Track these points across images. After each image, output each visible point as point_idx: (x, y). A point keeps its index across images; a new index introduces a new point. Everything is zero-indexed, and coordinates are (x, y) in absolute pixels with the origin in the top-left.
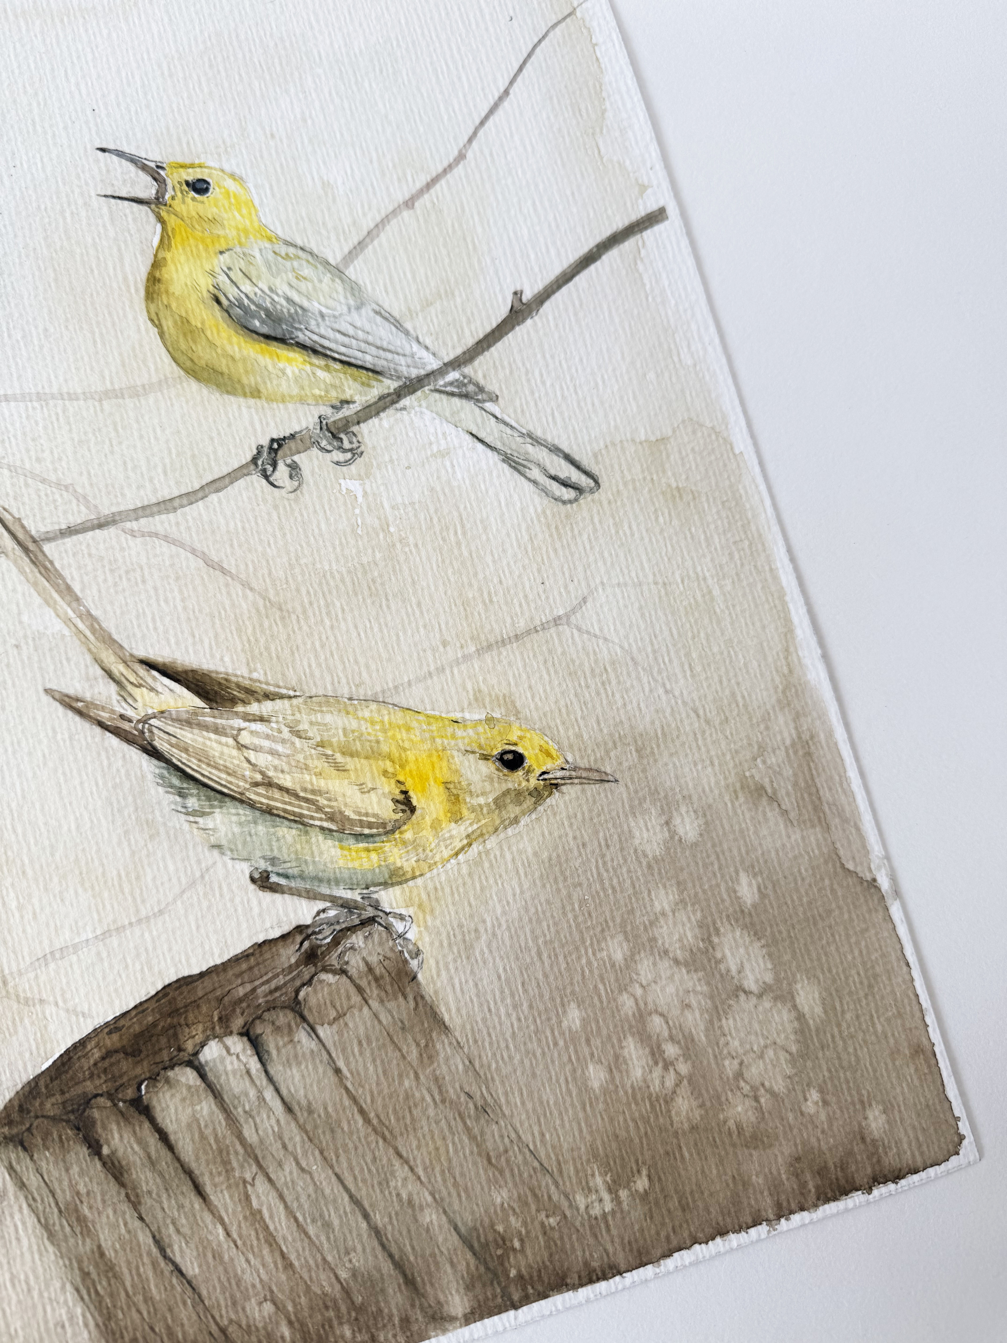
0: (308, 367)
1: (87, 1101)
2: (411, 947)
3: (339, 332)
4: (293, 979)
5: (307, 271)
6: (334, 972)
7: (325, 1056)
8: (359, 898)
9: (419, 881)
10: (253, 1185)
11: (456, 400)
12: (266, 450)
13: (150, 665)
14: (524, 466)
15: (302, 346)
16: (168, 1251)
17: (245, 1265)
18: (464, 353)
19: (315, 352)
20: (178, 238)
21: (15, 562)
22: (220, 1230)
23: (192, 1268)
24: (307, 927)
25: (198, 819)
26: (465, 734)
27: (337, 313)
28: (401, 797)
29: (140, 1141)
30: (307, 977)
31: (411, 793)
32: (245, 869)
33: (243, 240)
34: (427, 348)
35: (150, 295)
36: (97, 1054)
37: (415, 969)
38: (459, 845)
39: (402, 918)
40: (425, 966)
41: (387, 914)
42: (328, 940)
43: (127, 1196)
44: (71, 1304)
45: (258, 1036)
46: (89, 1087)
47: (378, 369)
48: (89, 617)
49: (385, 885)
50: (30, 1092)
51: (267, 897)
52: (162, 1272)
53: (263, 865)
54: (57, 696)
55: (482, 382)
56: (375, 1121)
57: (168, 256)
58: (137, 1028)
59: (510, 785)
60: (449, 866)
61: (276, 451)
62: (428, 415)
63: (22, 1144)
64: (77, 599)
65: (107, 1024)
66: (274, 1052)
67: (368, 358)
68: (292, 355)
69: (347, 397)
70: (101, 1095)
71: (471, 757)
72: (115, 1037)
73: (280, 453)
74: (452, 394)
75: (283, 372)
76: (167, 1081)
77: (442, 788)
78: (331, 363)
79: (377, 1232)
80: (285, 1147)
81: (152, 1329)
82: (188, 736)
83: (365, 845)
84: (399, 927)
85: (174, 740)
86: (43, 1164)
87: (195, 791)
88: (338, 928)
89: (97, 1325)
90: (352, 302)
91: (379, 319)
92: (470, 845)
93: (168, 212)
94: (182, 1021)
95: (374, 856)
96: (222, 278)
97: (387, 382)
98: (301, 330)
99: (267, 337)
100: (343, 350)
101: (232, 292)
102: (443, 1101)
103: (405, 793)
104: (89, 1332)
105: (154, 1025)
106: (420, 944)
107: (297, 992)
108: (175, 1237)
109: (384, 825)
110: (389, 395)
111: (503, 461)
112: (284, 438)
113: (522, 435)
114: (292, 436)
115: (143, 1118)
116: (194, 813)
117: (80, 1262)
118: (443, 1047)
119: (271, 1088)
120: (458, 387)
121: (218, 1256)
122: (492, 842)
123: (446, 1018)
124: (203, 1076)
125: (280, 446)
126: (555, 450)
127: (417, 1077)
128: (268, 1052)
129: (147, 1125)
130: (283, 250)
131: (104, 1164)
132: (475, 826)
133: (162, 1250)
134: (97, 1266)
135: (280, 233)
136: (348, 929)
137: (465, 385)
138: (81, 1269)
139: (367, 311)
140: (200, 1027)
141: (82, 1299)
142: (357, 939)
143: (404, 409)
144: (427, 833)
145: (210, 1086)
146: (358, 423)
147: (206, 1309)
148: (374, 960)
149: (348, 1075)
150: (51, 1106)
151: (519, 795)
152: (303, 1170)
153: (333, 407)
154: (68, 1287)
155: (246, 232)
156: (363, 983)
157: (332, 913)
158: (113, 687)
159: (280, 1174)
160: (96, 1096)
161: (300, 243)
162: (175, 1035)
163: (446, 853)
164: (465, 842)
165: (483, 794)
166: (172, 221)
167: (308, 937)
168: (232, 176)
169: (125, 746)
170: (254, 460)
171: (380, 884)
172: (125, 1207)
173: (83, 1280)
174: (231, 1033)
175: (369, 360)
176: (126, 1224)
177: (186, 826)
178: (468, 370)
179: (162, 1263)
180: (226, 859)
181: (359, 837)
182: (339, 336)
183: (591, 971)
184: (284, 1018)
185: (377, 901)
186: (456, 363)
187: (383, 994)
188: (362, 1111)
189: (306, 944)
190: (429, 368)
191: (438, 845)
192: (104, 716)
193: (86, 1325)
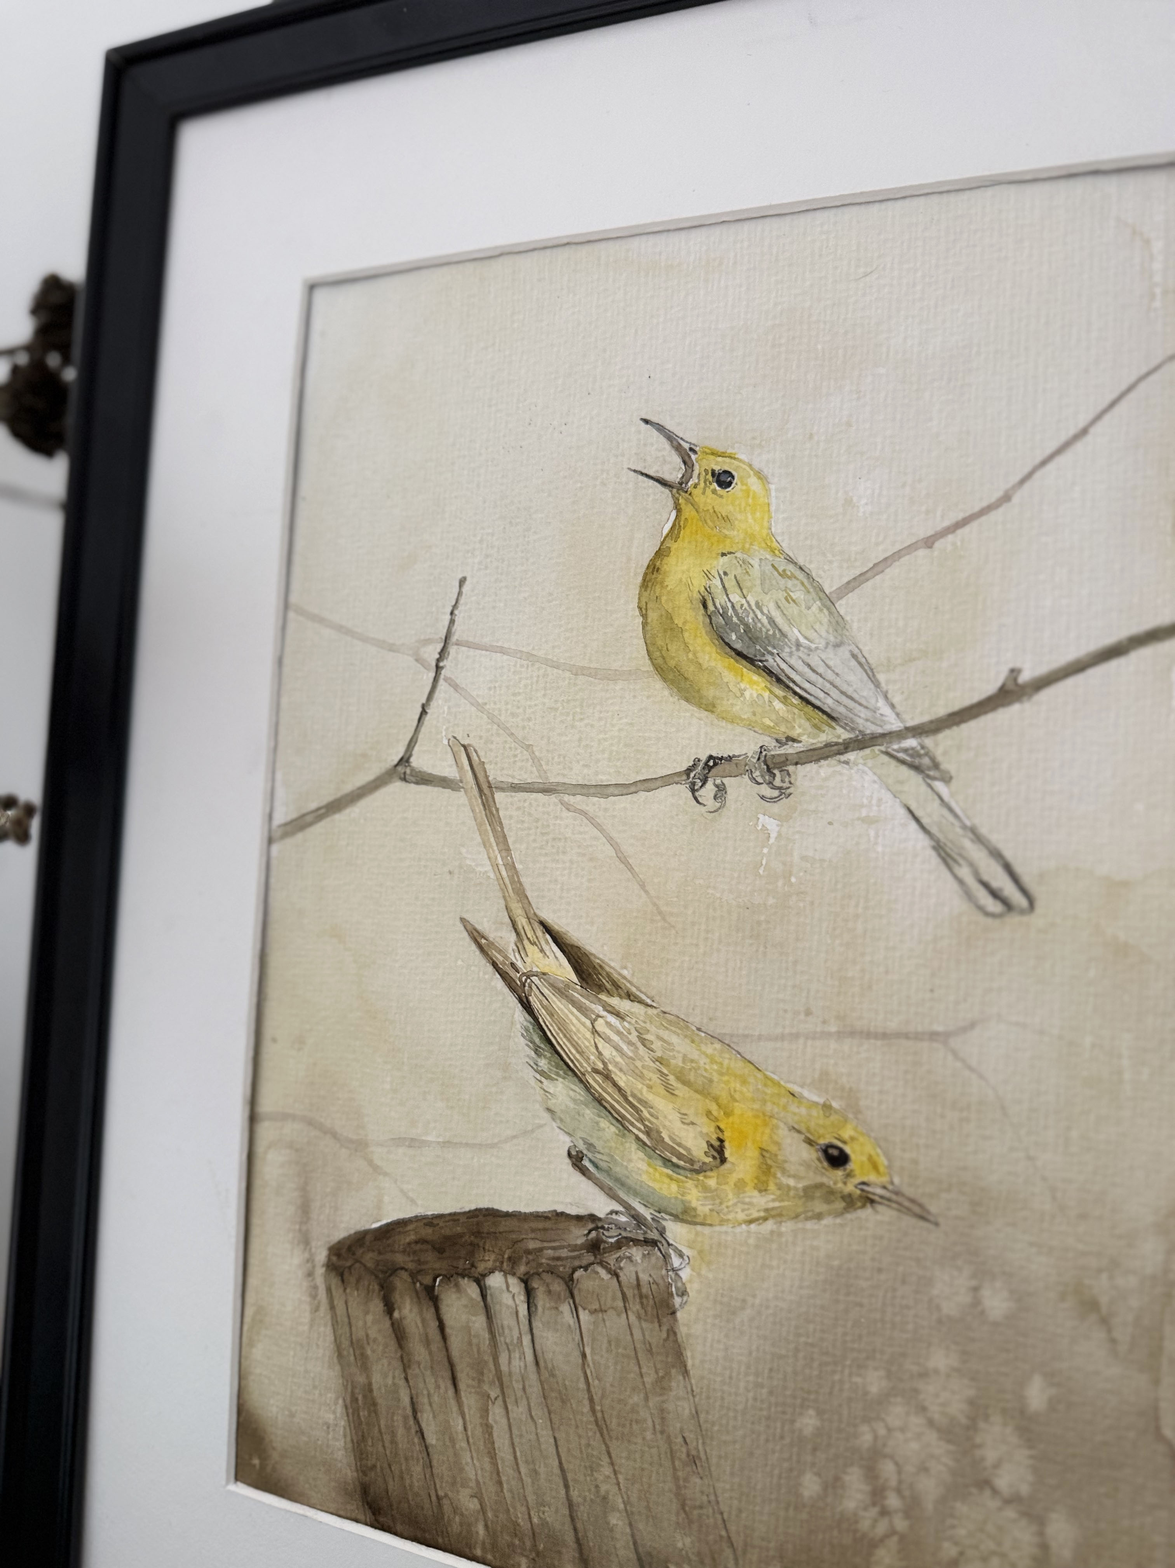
0: (766, 694)
1: (394, 1270)
2: (679, 1284)
3: (809, 666)
4: (574, 1258)
5: (798, 595)
6: (609, 1271)
7: (578, 1337)
8: (649, 1217)
9: (707, 1230)
10: (493, 1403)
11: (904, 769)
12: (702, 764)
13: (547, 929)
14: (955, 861)
15: (769, 672)
16: (419, 1414)
17: (469, 1460)
18: (931, 722)
19: (779, 680)
20: (688, 530)
21: (470, 800)
22: (461, 1422)
23: (431, 1439)
24: (600, 1219)
25: (543, 1079)
26: (797, 1110)
27: (813, 646)
28: (716, 1144)
29: (423, 1321)
30: (584, 1262)
31: (726, 1144)
32: (566, 1142)
33: (747, 546)
34: (893, 706)
35: (645, 584)
36: (412, 1237)
37: (677, 1306)
38: (755, 1215)
39: (681, 1255)
40: (686, 1308)
41: (669, 1244)
42: (612, 1240)
43: (402, 1357)
44: (338, 1415)
45: (533, 1289)
46: (400, 1259)
47: (834, 715)
48: (511, 867)
49: (676, 1218)
50: (359, 1240)
51: (577, 1177)
52: (410, 1428)
53: (581, 1146)
54: (469, 927)
55: (940, 758)
56: (599, 1415)
57: (674, 546)
58: (447, 1232)
59: (825, 1180)
60: (738, 1230)
61: (710, 768)
62: (870, 776)
63: (342, 1275)
64: (508, 850)
65: (425, 1217)
66: (540, 1309)
67: (829, 701)
68: (755, 678)
69: (794, 734)
70: (406, 1270)
71: (796, 1135)
72: (429, 1230)
73: (714, 771)
74: (903, 762)
75: (742, 692)
76: (457, 1285)
77: (756, 1153)
78: (790, 695)
79: (571, 1505)
80: (524, 1389)
81: (390, 1466)
82: (559, 1004)
83: (670, 1172)
84: (676, 1262)
85: (545, 1002)
86: (351, 1299)
87: (548, 1055)
88: (624, 1234)
89: (352, 1441)
90: (832, 638)
91: (853, 663)
92: (765, 1219)
93: (687, 500)
94: (481, 1244)
95: (674, 1187)
96: (717, 582)
97: (839, 730)
98: (772, 654)
99: (739, 654)
100: (807, 686)
101: (720, 600)
102: (662, 1432)
103: (721, 1141)
104: (345, 1442)
105: (461, 1236)
106: (688, 1286)
107: (574, 1270)
108: (427, 1407)
109: (692, 1161)
110: (837, 744)
111: (934, 848)
112: (721, 759)
113: (964, 827)
114: (730, 758)
115: (431, 1303)
116: (542, 1073)
117: (354, 1387)
118: (677, 1384)
119: (529, 1337)
120: (912, 756)
121: (452, 1440)
122: (787, 1227)
123: (689, 1363)
124: (484, 1296)
125: (715, 764)
126: (996, 854)
127: (646, 1399)
128: (536, 1306)
129: (433, 1310)
130: (782, 565)
131: (393, 1324)
132: (777, 1204)
133: (415, 1412)
134: (365, 1397)
135: (784, 545)
136: (632, 1240)
137: (920, 756)
138: (353, 1393)
139: (844, 652)
140: (493, 1257)
141: (348, 1415)
142: (637, 1253)
143: (847, 763)
144: (729, 1190)
145: (486, 1307)
146: (797, 764)
147: (432, 1474)
148: (644, 1277)
149: (591, 1364)
150: (369, 1259)
151: (830, 1194)
152: (532, 1417)
153: (777, 741)
154: (340, 1401)
155: (752, 537)
156: (629, 1293)
157: (623, 1219)
158: (513, 937)
159: (515, 1408)
160: (402, 1268)
161: (801, 562)
162: (472, 1254)
163: (741, 1216)
164: (762, 1214)
165: (794, 1176)
166: (688, 511)
167: (596, 1228)
168: (759, 475)
169: (506, 990)
170: (688, 771)
171: (671, 1214)
172: (397, 1364)
173: (351, 1402)
174: (514, 1274)
175: (828, 703)
176: (394, 1378)
177: (533, 1082)
178: (928, 741)
179: (411, 1422)
180: (554, 1125)
181: (667, 1162)
182: (807, 670)
183: (841, 1390)
184: (558, 1286)
185: (664, 1228)
186: (918, 731)
187: (642, 1312)
188: (591, 1400)
189: (593, 1234)
190: (888, 728)
191: (735, 1205)
192: (499, 958)
193: (345, 1436)
